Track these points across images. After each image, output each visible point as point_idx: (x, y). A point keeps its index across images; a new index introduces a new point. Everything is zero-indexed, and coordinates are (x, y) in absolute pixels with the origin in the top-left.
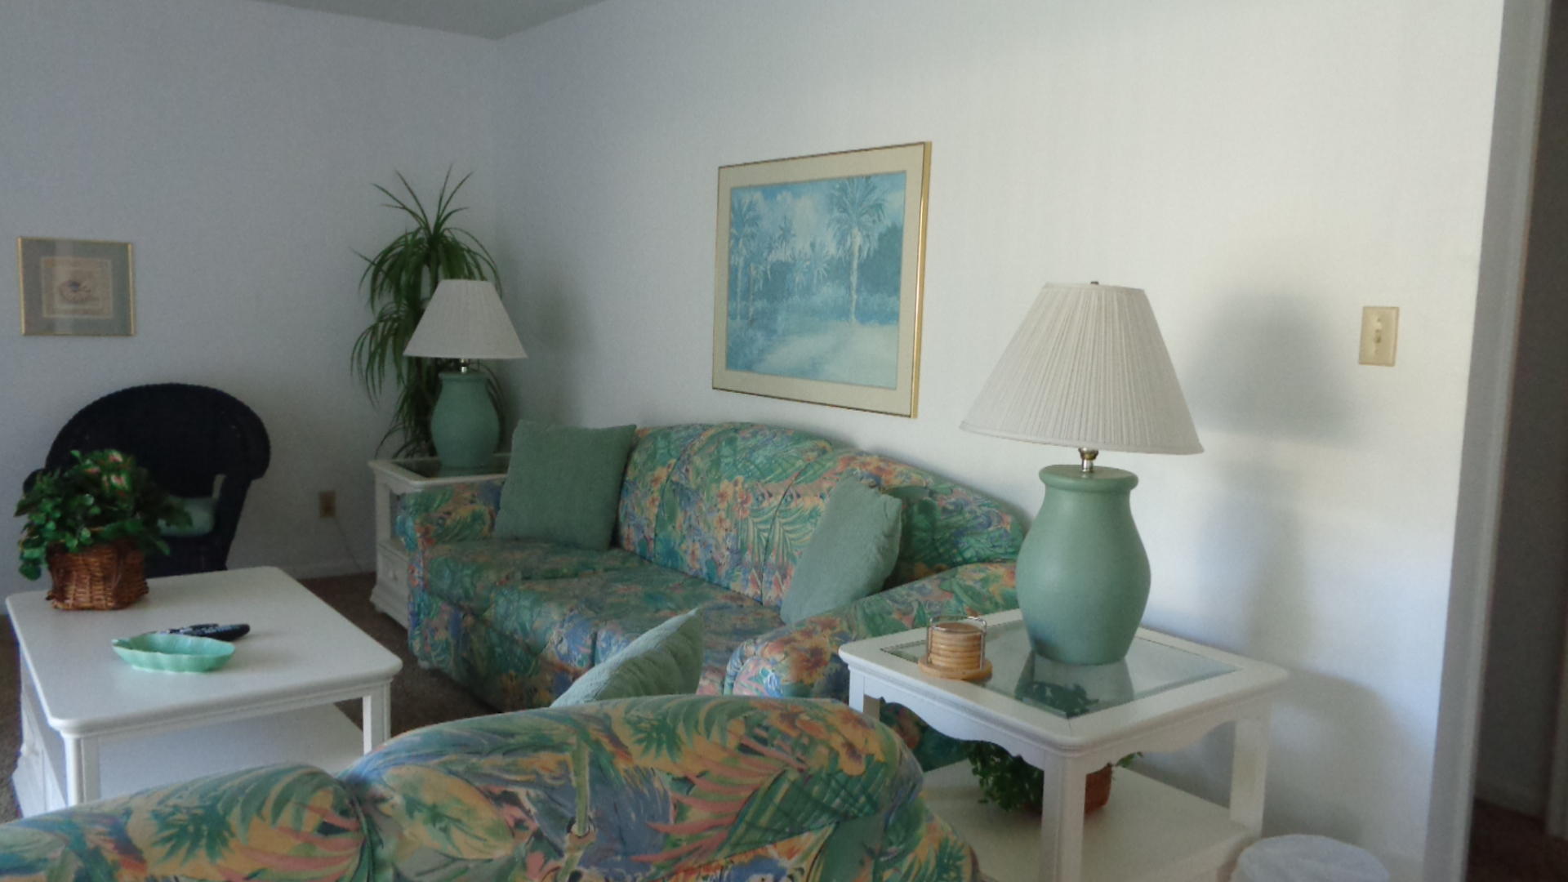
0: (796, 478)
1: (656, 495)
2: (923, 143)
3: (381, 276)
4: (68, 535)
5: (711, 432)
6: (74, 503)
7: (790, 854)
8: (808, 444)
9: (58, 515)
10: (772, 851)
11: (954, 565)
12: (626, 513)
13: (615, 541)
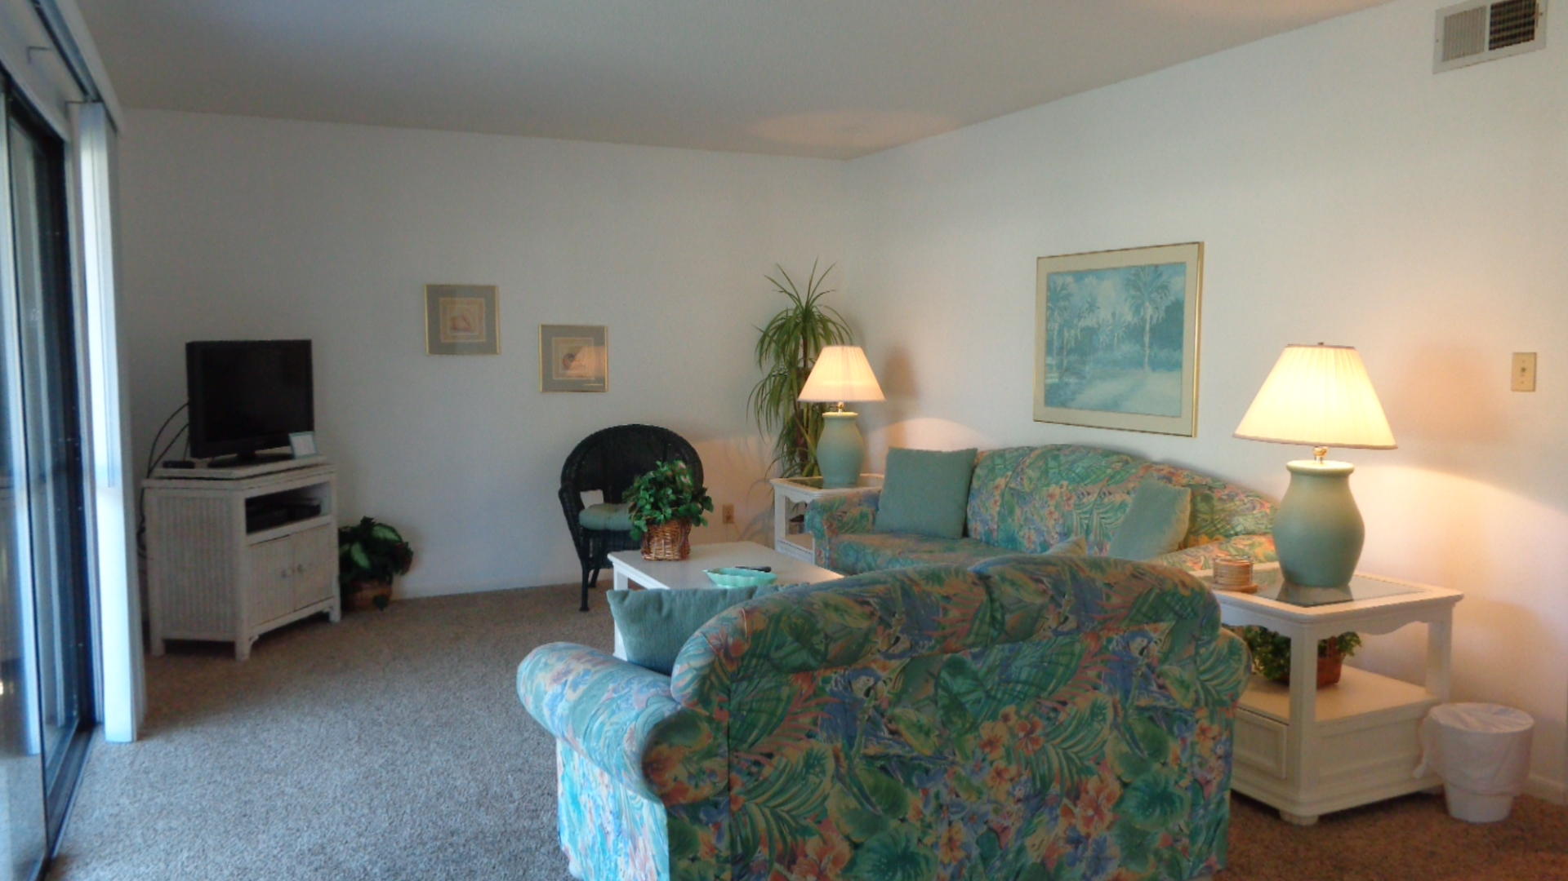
0: (1108, 481)
1: (998, 498)
2: (1198, 243)
3: (767, 339)
4: (658, 513)
5: (1037, 452)
7: (1156, 630)
8: (1115, 458)
9: (652, 500)
10: (1147, 627)
11: (1228, 536)
12: (974, 512)
13: (965, 533)
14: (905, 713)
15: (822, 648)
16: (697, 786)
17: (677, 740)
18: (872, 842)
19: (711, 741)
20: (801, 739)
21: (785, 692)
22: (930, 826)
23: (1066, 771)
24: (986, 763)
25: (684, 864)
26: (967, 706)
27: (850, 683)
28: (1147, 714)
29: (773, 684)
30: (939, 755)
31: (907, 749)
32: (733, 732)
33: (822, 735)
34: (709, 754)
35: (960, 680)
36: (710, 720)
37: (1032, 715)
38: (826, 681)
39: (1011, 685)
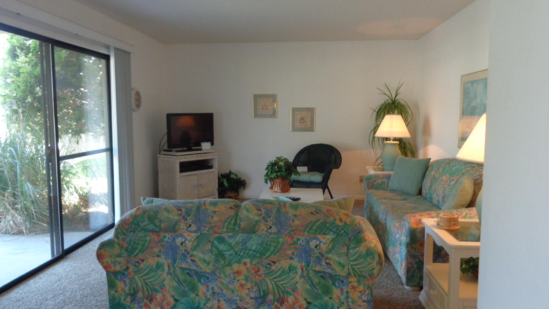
1: (430, 180)
6: (274, 167)
7: (324, 238)
10: (318, 236)
12: (424, 185)
13: (420, 193)
14: (198, 254)
15: (158, 224)
16: (114, 266)
17: (107, 249)
18: (183, 300)
19: (119, 251)
20: (154, 257)
21: (148, 238)
22: (209, 299)
23: (276, 291)
24: (236, 280)
25: (113, 292)
26: (226, 256)
27: (174, 239)
28: (320, 274)
29: (143, 235)
30: (213, 273)
31: (199, 268)
32: (128, 250)
33: (163, 257)
34: (119, 256)
35: (222, 245)
36: (119, 244)
37: (258, 265)
38: (165, 237)
39: (247, 251)
